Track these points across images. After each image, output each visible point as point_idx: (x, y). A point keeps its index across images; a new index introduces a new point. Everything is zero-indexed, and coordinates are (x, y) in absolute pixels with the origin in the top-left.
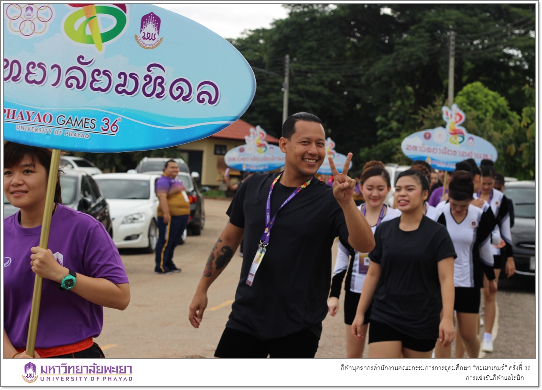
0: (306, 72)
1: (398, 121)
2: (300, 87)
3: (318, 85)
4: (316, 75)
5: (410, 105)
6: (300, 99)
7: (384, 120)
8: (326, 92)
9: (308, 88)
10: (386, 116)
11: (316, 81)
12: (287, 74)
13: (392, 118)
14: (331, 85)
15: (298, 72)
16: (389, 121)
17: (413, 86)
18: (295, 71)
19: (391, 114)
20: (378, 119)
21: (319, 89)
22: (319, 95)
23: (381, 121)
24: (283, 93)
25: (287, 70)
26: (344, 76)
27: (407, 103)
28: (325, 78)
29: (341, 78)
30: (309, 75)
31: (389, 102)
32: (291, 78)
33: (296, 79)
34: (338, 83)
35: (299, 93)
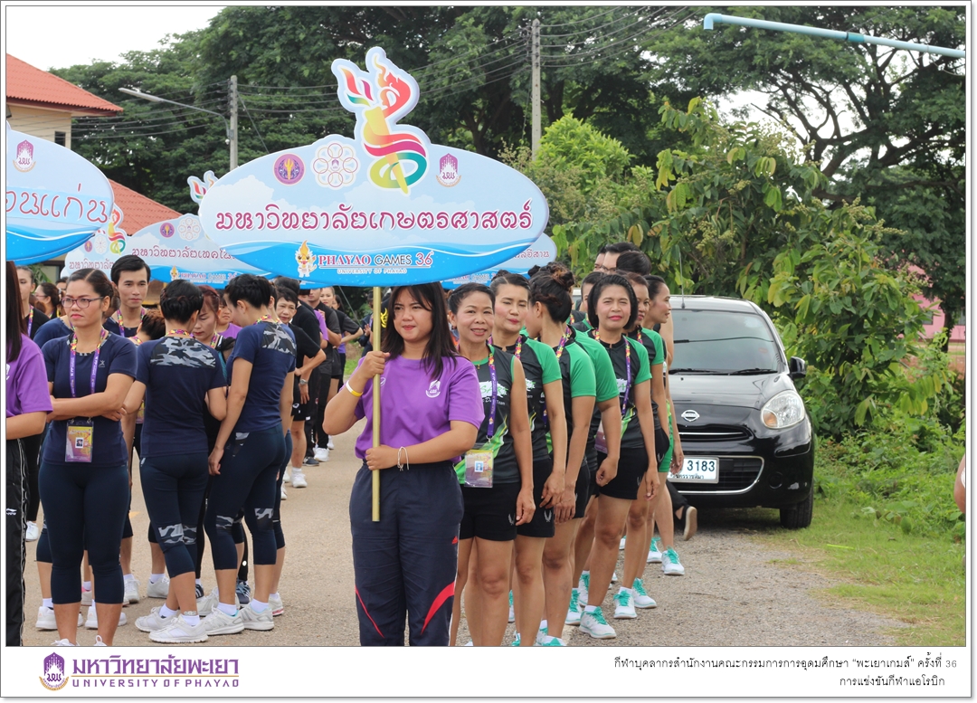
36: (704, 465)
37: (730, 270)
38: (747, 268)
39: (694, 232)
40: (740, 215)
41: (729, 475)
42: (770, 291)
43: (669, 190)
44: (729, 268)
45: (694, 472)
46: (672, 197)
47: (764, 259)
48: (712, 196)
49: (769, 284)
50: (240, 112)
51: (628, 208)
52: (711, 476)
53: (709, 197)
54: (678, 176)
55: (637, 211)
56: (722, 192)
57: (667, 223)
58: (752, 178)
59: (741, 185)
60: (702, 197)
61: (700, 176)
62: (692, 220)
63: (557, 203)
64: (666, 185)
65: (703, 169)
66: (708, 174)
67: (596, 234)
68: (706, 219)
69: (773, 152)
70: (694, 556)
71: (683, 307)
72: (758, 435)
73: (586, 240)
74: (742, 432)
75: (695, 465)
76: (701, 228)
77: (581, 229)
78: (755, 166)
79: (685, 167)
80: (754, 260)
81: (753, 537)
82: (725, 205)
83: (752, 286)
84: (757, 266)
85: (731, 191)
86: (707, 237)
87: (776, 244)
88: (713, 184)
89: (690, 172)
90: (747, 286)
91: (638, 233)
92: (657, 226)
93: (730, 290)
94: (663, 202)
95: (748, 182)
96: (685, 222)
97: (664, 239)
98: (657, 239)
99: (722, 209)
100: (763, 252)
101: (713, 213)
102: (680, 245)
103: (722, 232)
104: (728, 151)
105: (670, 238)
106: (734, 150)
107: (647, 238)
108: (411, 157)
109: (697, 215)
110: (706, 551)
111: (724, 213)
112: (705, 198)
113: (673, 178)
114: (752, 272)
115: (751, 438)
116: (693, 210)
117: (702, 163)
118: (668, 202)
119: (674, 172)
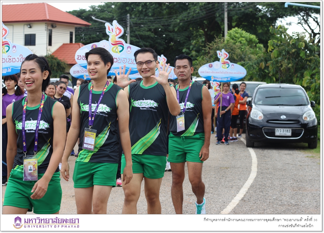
0: (140, 24)
1: (196, 51)
2: (137, 33)
3: (148, 31)
4: (146, 26)
5: (203, 41)
6: (138, 40)
7: (187, 50)
8: (152, 35)
9: (141, 33)
10: (189, 48)
11: (146, 29)
12: (128, 25)
13: (192, 49)
14: (156, 31)
15: (136, 24)
16: (191, 51)
17: (203, 30)
18: (133, 23)
19: (191, 47)
20: (184, 50)
21: (148, 33)
22: (148, 37)
23: (185, 51)
24: (127, 37)
25: (128, 23)
26: (163, 26)
27: (200, 40)
28: (151, 27)
29: (161, 27)
30: (142, 26)
31: (190, 40)
32: (131, 27)
33: (134, 28)
34: (160, 29)
35: (136, 36)
36: (287, 131)
37: (290, 76)
38: (296, 76)
39: (280, 65)
40: (294, 60)
41: (294, 134)
42: (303, 82)
43: (272, 52)
44: (290, 75)
45: (284, 133)
46: (273, 54)
47: (301, 73)
48: (285, 54)
49: (303, 80)
50: (130, 26)
51: (260, 57)
52: (289, 134)
53: (284, 54)
54: (275, 48)
55: (262, 58)
56: (288, 52)
57: (272, 62)
58: (297, 49)
59: (293, 51)
60: (282, 54)
61: (281, 48)
62: (279, 61)
63: (233, 55)
64: (271, 50)
65: (282, 46)
66: (284, 47)
67: (250, 65)
68: (284, 61)
69: (303, 41)
70: (285, 155)
71: (280, 87)
72: (302, 123)
73: (247, 67)
74: (297, 122)
75: (285, 131)
76: (282, 63)
77: (246, 63)
78: (298, 45)
79: (277, 45)
80: (298, 73)
81: (301, 151)
82: (289, 57)
83: (298, 81)
84: (299, 75)
85: (291, 52)
86: (284, 66)
87: (304, 68)
88: (285, 51)
89: (278, 46)
90: (296, 81)
91: (263, 65)
92: (269, 63)
93: (291, 82)
94: (270, 56)
95: (296, 50)
96: (277, 62)
97: (270, 67)
98: (268, 67)
99: (288, 58)
100: (300, 70)
101: (286, 59)
102: (276, 69)
103: (288, 64)
104: (290, 41)
105: (272, 67)
106: (292, 40)
107: (265, 66)
108: (121, 46)
109: (281, 59)
110: (288, 154)
111: (289, 59)
112: (283, 55)
113: (273, 48)
114: (297, 77)
115: (300, 123)
116: (279, 58)
117: (282, 44)
118: (272, 56)
119: (273, 47)
